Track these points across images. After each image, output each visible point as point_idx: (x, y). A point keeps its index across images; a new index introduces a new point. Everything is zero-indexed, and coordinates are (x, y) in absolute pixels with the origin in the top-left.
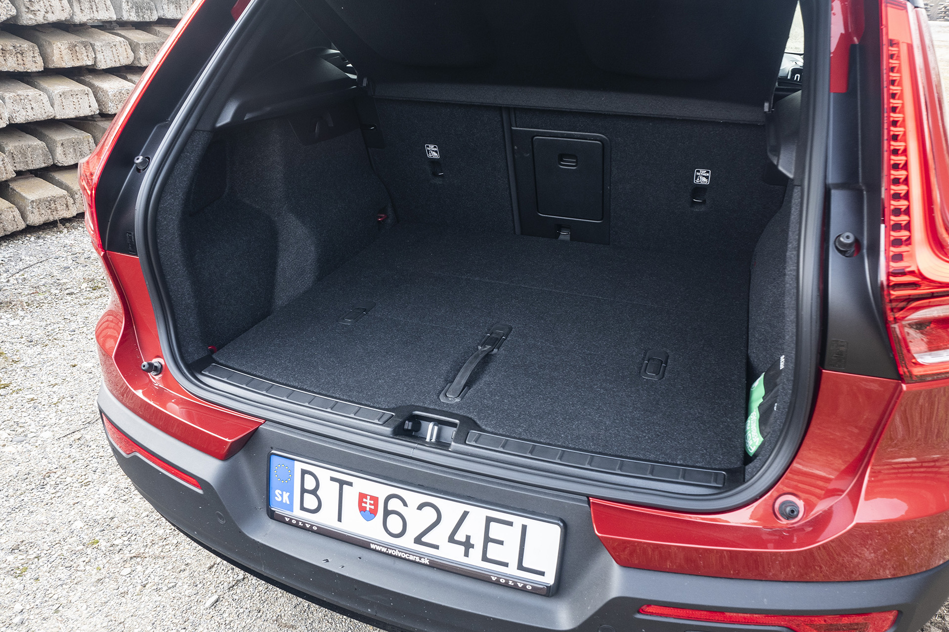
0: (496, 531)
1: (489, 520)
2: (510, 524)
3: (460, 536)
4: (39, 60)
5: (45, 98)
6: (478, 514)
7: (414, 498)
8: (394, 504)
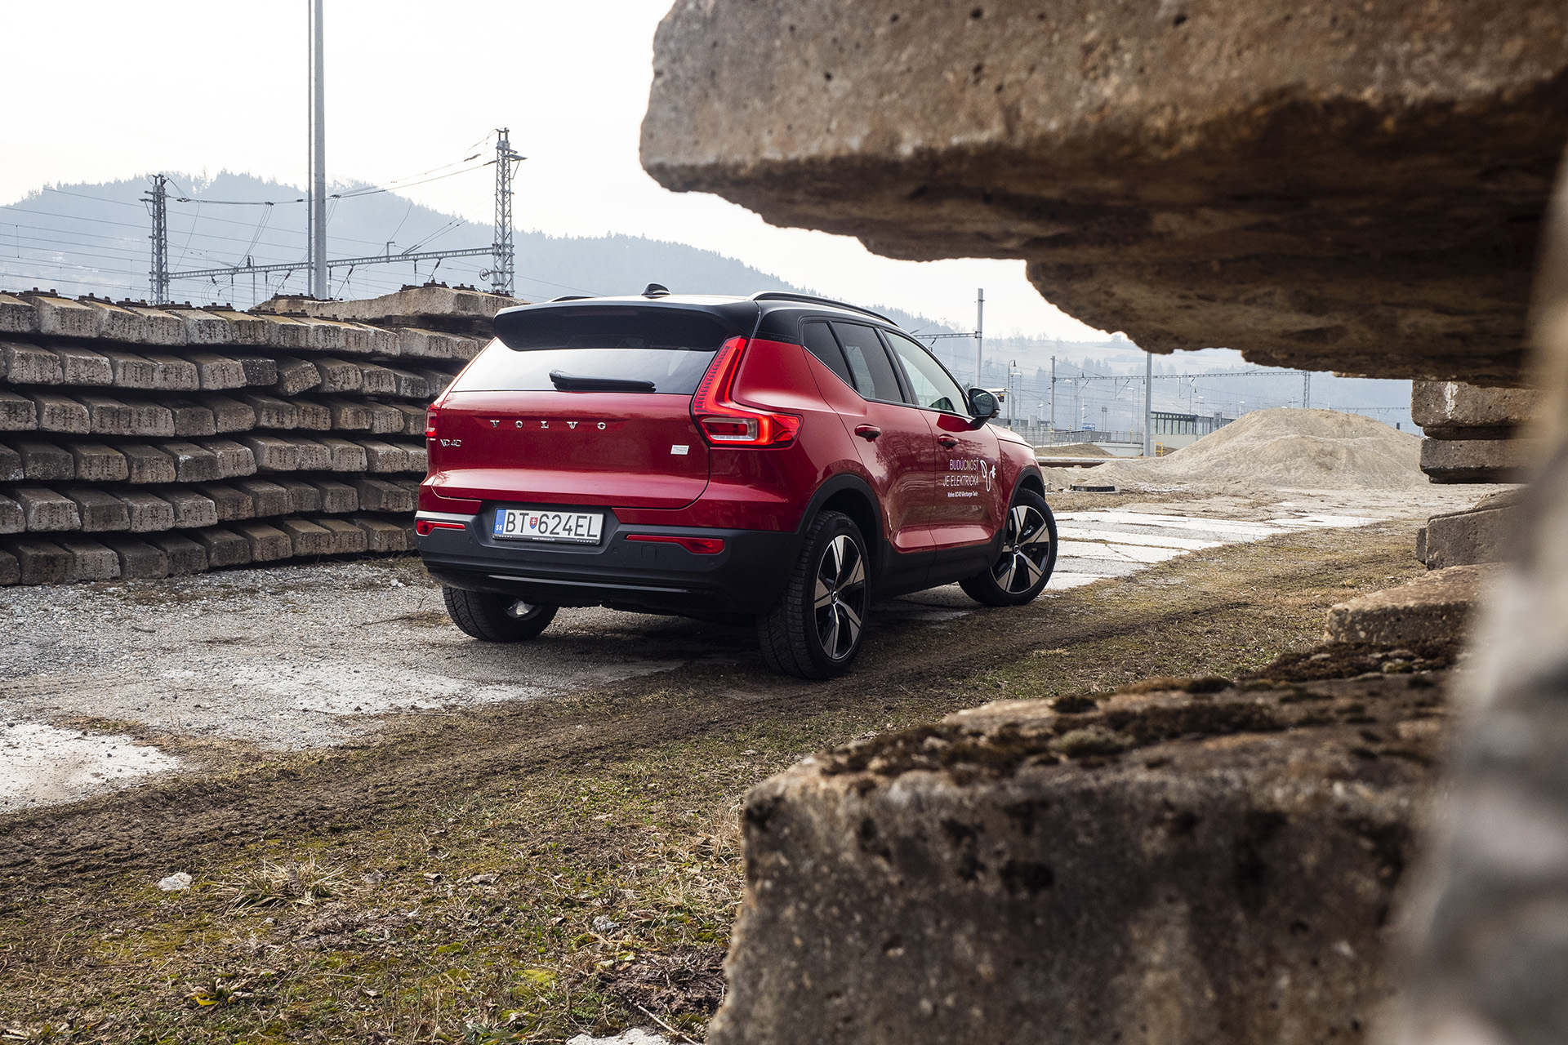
0: (581, 522)
1: (579, 517)
2: (586, 517)
3: (567, 527)
4: (329, 421)
5: (328, 451)
6: (575, 516)
7: (551, 514)
8: (544, 519)
